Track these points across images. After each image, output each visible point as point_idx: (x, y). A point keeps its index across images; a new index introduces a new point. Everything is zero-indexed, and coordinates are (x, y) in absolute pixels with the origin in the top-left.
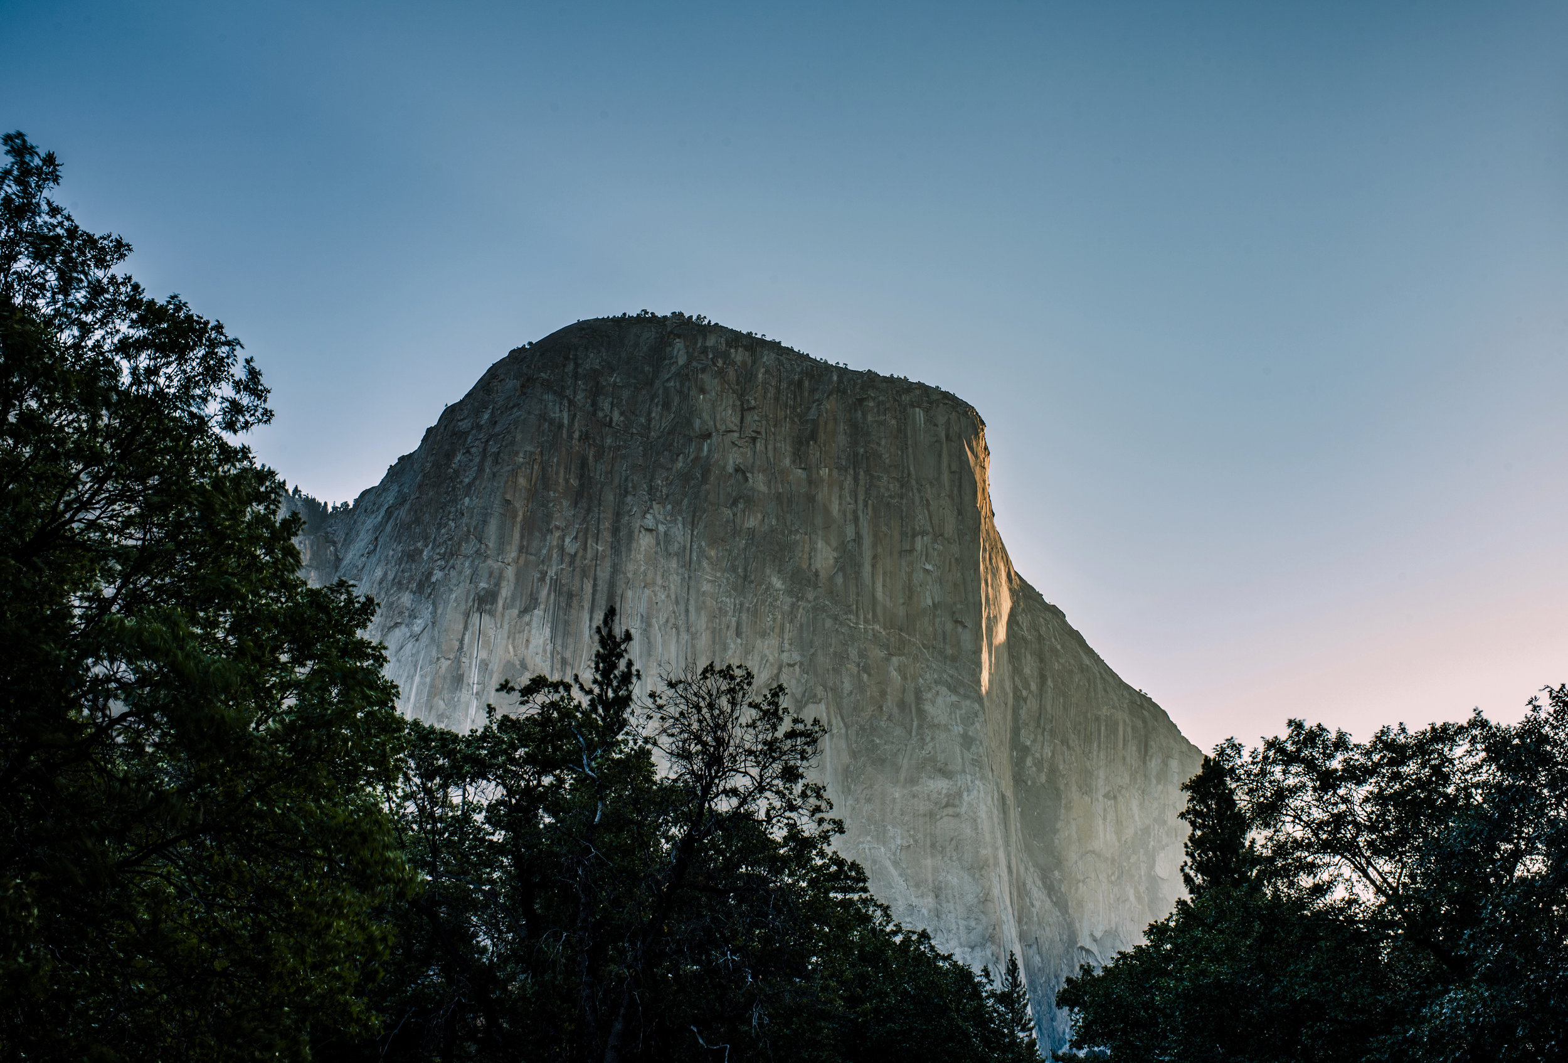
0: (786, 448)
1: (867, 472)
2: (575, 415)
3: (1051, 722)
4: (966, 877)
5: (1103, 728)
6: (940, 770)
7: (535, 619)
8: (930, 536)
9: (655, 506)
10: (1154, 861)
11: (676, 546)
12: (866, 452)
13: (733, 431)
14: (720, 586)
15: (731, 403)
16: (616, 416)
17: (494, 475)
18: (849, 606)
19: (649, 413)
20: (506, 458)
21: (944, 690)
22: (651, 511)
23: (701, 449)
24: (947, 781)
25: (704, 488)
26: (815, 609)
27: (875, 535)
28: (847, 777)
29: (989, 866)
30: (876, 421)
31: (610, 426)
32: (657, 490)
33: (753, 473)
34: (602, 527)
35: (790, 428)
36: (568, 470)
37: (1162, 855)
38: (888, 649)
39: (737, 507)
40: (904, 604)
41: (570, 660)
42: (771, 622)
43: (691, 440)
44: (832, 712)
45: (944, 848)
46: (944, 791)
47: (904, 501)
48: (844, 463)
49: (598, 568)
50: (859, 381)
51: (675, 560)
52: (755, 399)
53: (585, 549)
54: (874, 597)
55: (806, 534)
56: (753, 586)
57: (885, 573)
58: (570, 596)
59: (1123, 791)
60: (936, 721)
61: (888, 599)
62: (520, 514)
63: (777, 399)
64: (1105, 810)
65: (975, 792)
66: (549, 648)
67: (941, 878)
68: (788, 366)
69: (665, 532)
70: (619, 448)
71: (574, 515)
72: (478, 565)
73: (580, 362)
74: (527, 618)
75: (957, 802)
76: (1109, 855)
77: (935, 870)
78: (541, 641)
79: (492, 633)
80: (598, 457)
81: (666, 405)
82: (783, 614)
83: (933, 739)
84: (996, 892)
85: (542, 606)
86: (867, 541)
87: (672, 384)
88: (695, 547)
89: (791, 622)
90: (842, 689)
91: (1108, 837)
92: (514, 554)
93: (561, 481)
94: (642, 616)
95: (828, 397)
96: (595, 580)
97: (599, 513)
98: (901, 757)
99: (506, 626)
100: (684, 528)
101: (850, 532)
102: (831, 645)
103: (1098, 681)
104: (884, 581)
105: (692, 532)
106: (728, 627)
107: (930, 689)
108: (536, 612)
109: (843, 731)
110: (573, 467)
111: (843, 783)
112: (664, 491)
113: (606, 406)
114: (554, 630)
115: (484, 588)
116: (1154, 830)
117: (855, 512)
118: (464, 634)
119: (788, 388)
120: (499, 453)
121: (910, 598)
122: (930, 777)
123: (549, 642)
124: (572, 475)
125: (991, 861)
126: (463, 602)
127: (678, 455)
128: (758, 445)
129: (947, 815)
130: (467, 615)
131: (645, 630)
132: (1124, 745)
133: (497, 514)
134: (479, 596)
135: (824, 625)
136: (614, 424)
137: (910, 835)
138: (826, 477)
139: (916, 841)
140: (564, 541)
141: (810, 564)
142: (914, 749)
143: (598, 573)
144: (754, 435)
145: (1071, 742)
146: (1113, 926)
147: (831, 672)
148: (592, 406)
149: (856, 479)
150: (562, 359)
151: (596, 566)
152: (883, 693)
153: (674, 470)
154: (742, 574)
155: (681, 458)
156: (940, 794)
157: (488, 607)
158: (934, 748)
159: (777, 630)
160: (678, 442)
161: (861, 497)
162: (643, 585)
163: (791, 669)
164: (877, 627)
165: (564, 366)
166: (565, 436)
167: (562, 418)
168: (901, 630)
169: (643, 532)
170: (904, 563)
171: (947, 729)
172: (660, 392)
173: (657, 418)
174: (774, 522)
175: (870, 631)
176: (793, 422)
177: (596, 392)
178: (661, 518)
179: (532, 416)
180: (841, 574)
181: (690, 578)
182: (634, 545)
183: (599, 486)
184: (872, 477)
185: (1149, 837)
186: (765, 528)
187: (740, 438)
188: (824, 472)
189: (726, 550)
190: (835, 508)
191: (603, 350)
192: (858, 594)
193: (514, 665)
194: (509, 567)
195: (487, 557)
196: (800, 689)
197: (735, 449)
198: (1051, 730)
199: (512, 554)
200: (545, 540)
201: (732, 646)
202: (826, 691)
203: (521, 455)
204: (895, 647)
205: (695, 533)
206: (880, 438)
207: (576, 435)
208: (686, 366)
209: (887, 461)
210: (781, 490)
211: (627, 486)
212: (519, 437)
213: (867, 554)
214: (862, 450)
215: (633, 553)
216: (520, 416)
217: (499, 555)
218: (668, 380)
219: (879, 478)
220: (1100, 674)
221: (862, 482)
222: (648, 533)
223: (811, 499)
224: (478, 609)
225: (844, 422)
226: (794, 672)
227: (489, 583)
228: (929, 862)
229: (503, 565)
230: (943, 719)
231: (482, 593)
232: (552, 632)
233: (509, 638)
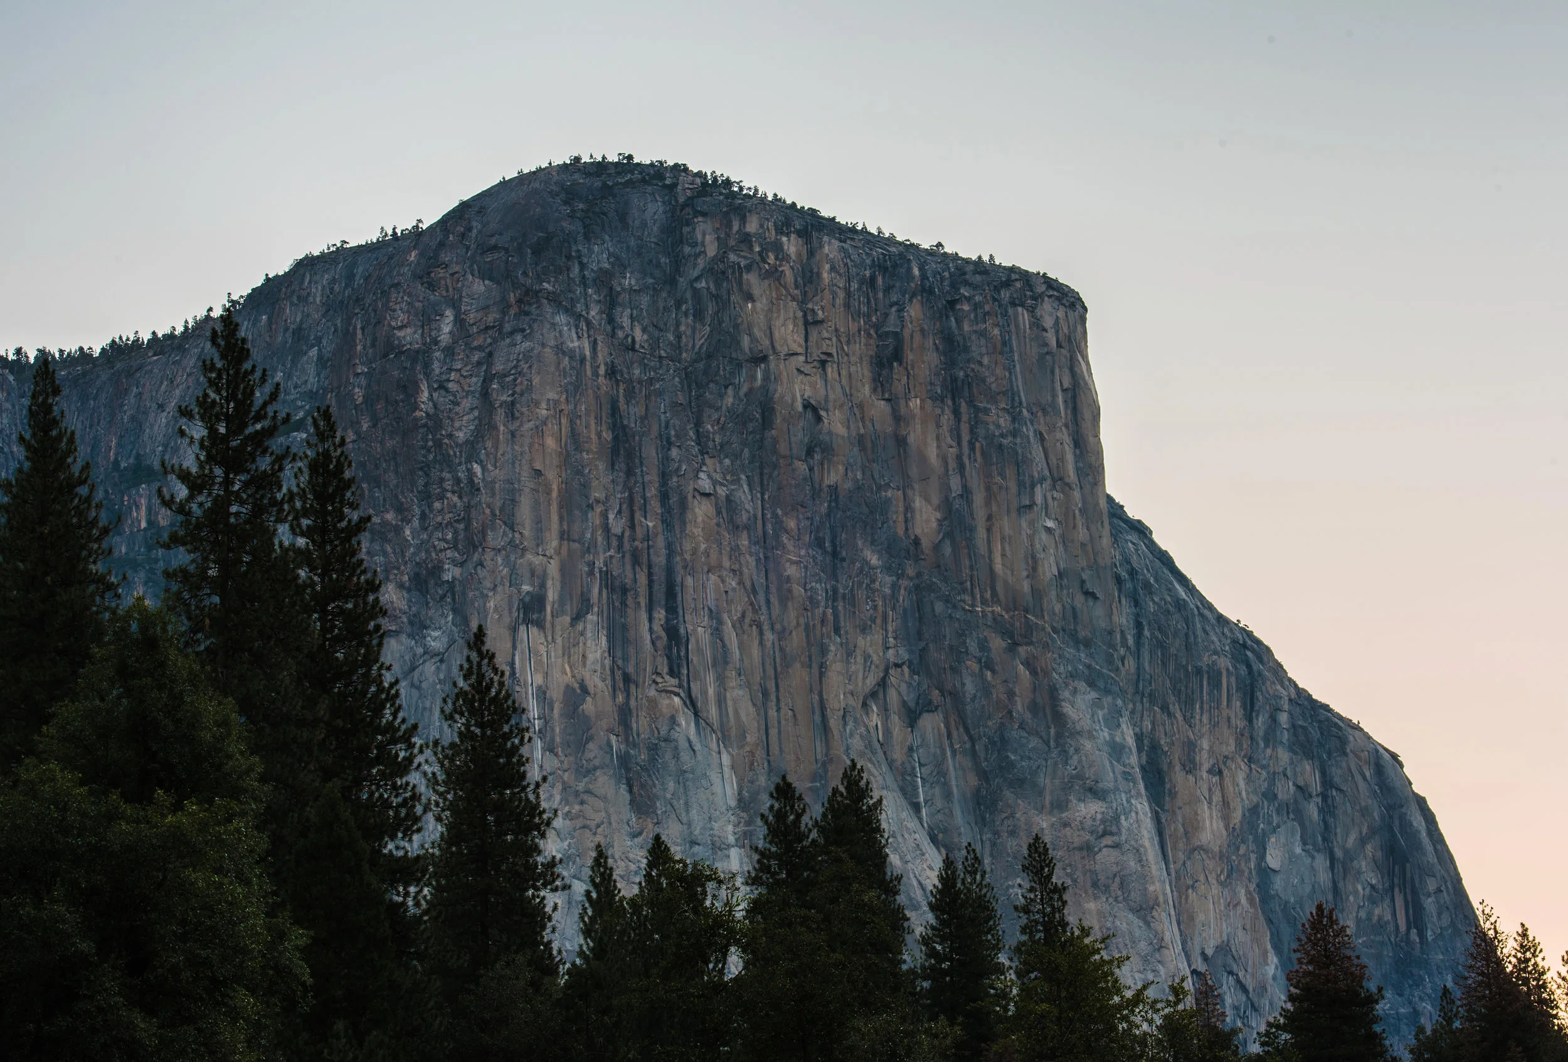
0: (863, 372)
1: (971, 402)
2: (595, 342)
3: (1150, 683)
4: (1136, 921)
5: (1205, 683)
6: (1090, 790)
7: (589, 626)
8: (1049, 481)
9: (708, 461)
10: (1265, 849)
11: (745, 516)
12: (967, 376)
13: (797, 354)
14: (806, 568)
15: (791, 315)
16: (638, 334)
17: (513, 435)
18: (962, 583)
19: (678, 325)
20: (524, 410)
21: (1082, 685)
22: (704, 468)
23: (753, 378)
24: (1100, 803)
25: (768, 434)
26: (917, 587)
27: (988, 489)
28: (979, 804)
29: (1158, 905)
30: (975, 332)
31: (633, 349)
32: (708, 437)
33: (827, 411)
34: (648, 495)
35: (866, 345)
36: (599, 420)
37: (1273, 840)
38: (1012, 637)
39: (812, 458)
40: (1028, 577)
41: (634, 676)
42: (871, 611)
43: (740, 366)
44: (953, 723)
45: (1107, 887)
46: (1099, 816)
47: (1018, 441)
48: (939, 391)
49: (651, 551)
50: (946, 274)
51: (745, 535)
52: (823, 308)
53: (632, 527)
54: (991, 570)
55: (899, 490)
56: (845, 564)
57: (1003, 539)
58: (625, 591)
59: (1229, 762)
60: (1078, 728)
61: (1009, 572)
62: (555, 487)
63: (847, 305)
64: (1210, 790)
65: (1133, 814)
66: (607, 662)
67: (1109, 925)
68: (855, 257)
69: (727, 497)
70: (651, 381)
71: (613, 481)
72: (515, 562)
73: (585, 261)
74: (580, 627)
75: (1114, 829)
76: (1217, 849)
77: (1101, 914)
78: (598, 655)
79: (543, 650)
80: (630, 394)
81: (699, 315)
82: (884, 598)
83: (1077, 750)
84: (1167, 936)
85: (596, 609)
86: (979, 498)
87: (703, 284)
88: (769, 516)
89: (894, 609)
90: (964, 693)
91: (1215, 825)
92: (555, 543)
93: (593, 436)
94: (710, 610)
95: (911, 300)
96: (650, 567)
97: (643, 476)
98: (1042, 776)
99: (559, 640)
100: (751, 490)
101: (955, 483)
102: (945, 636)
103: (1197, 619)
104: (1003, 549)
105: (763, 495)
106: (823, 621)
107: (1067, 685)
108: (589, 617)
109: (968, 746)
110: (604, 415)
111: (975, 811)
112: (718, 440)
113: (626, 322)
114: (610, 638)
115: (528, 593)
116: (1263, 808)
117: (959, 457)
118: (514, 655)
119: (859, 289)
120: (513, 403)
121: (1035, 569)
122: (1079, 800)
123: (606, 654)
124: (604, 427)
125: (1161, 899)
126: (506, 612)
127: (726, 387)
128: (829, 370)
129: (1106, 846)
130: (514, 630)
131: (717, 629)
132: (1228, 701)
133: (527, 490)
134: (524, 603)
135: (933, 610)
136: (637, 346)
137: (1067, 874)
138: (917, 411)
139: (1075, 881)
140: (607, 519)
141: (907, 529)
142: (1056, 764)
143: (653, 557)
144: (824, 357)
145: (1171, 706)
146: (1225, 938)
147: (948, 672)
148: (609, 323)
149: (956, 413)
150: (564, 259)
151: (648, 548)
152: (1011, 694)
153: (724, 408)
154: (829, 549)
155: (730, 391)
156: (1094, 820)
157: (535, 616)
158: (1080, 761)
159: (879, 621)
160: (725, 370)
161: (966, 438)
162: (706, 569)
163: (899, 670)
164: (998, 609)
165: (568, 269)
166: (589, 373)
167: (581, 348)
168: (1027, 611)
169: (698, 497)
170: (1024, 525)
171: (1091, 736)
172: (688, 295)
173: (689, 333)
174: (859, 475)
175: (989, 614)
176: (869, 335)
177: (611, 303)
178: (718, 477)
179: (548, 350)
180: (948, 542)
181: (766, 558)
182: (689, 516)
183: (637, 438)
184: (977, 410)
185: (1258, 818)
186: (849, 485)
187: (806, 362)
188: (915, 403)
189: (808, 519)
190: (932, 453)
191: (607, 238)
192: (971, 568)
193: (573, 689)
194: (552, 561)
195: (524, 550)
196: (912, 696)
197: (801, 377)
198: (1150, 695)
199: (553, 543)
200: (587, 520)
201: (832, 648)
202: (943, 695)
203: (544, 405)
204: (1021, 635)
205: (766, 497)
206: (982, 355)
207: (602, 370)
208: (722, 257)
209: (993, 386)
210: (862, 431)
211: (669, 434)
212: (536, 380)
213: (980, 514)
214: (962, 374)
215: (688, 526)
216: (532, 349)
217: (538, 545)
218: (697, 279)
219: (986, 411)
220: (1198, 607)
221: (965, 418)
222: (704, 499)
223: (901, 442)
224: (524, 620)
225: (934, 334)
226: (903, 674)
227: (532, 585)
228: (1091, 906)
229: (545, 559)
230: (1085, 723)
231: (527, 599)
232: (609, 641)
233: (564, 655)
